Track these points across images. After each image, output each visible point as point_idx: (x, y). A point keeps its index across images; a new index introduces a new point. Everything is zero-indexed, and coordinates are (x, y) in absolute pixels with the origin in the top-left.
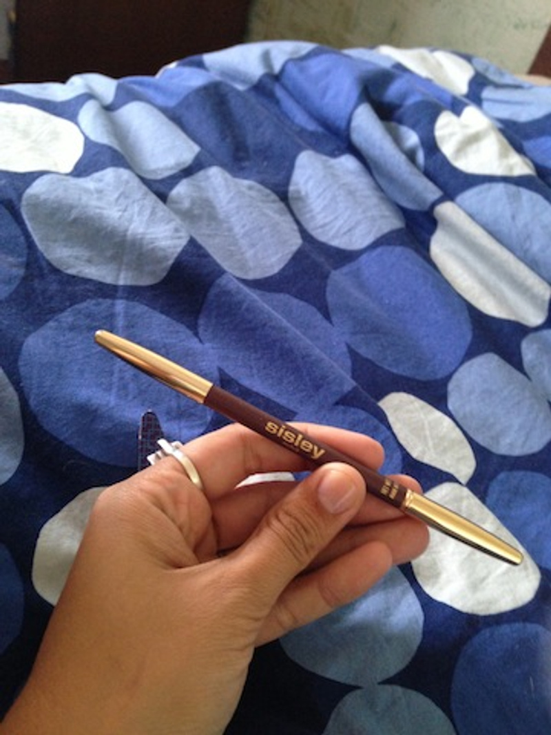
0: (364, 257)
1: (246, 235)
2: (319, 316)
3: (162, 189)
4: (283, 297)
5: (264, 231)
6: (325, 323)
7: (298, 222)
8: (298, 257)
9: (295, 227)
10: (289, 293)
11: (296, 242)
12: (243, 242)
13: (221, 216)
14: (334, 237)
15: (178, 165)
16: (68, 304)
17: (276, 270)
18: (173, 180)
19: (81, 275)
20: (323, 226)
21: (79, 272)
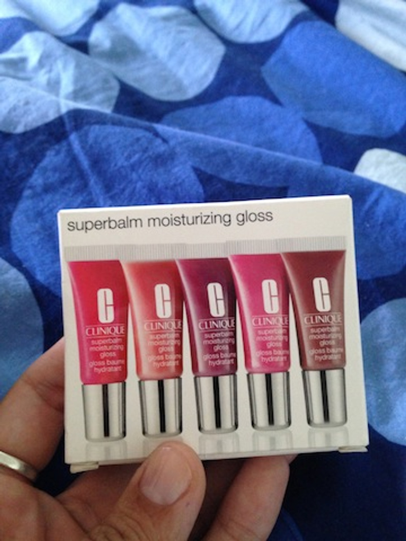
5: (187, 45)
7: (212, 30)
8: (226, 63)
9: (213, 35)
10: (230, 94)
11: (220, 50)
12: (171, 64)
13: (143, 47)
15: (86, 12)
16: (32, 166)
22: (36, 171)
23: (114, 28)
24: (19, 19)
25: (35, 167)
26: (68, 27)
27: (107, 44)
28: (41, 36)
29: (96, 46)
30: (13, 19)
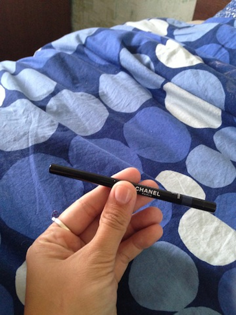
0: (137, 115)
1: (84, 116)
2: (123, 145)
3: (43, 104)
4: (106, 140)
5: (91, 113)
6: (126, 147)
7: (106, 106)
8: (108, 121)
9: (105, 108)
10: (107, 137)
11: (106, 114)
12: (83, 119)
13: (71, 110)
14: (123, 108)
15: (48, 92)
16: (10, 165)
17: (100, 128)
18: (47, 99)
19: (13, 150)
20: (117, 105)
21: (12, 149)
22: (11, 168)
23: (60, 100)
24: (16, 91)
25: (11, 166)
26: (39, 97)
27: (55, 108)
28: (25, 101)
29: (50, 109)
30: (14, 91)
